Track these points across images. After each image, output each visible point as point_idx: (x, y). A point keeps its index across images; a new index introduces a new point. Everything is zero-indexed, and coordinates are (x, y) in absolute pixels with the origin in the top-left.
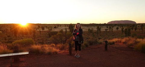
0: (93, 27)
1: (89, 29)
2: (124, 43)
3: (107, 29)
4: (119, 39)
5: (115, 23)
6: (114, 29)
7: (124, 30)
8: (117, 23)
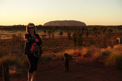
0: (19, 32)
1: (14, 36)
2: (85, 56)
3: (45, 36)
4: (77, 51)
5: (57, 25)
6: (57, 35)
7: (71, 35)
8: (59, 25)
